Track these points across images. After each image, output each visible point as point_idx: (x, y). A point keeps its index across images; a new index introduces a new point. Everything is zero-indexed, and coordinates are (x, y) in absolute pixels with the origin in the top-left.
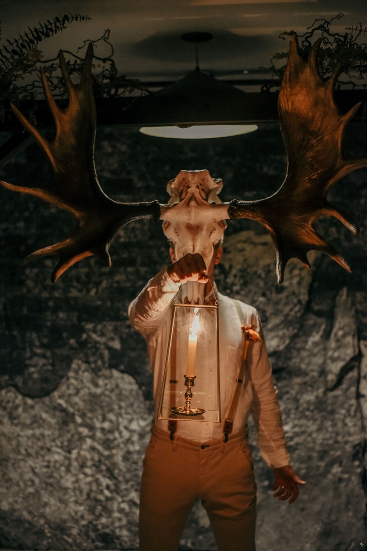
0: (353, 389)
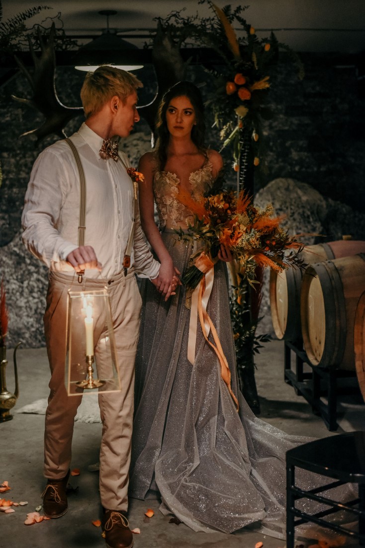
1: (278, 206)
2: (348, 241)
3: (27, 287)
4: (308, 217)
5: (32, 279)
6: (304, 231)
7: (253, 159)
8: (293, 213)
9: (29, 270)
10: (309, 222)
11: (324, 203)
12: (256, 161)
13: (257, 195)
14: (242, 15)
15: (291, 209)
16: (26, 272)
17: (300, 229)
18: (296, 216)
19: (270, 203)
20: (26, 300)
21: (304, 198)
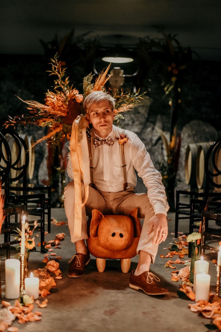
0: (160, 147)
1: (194, 133)
7: (178, 100)
12: (180, 101)
14: (176, 38)
21: (207, 130)
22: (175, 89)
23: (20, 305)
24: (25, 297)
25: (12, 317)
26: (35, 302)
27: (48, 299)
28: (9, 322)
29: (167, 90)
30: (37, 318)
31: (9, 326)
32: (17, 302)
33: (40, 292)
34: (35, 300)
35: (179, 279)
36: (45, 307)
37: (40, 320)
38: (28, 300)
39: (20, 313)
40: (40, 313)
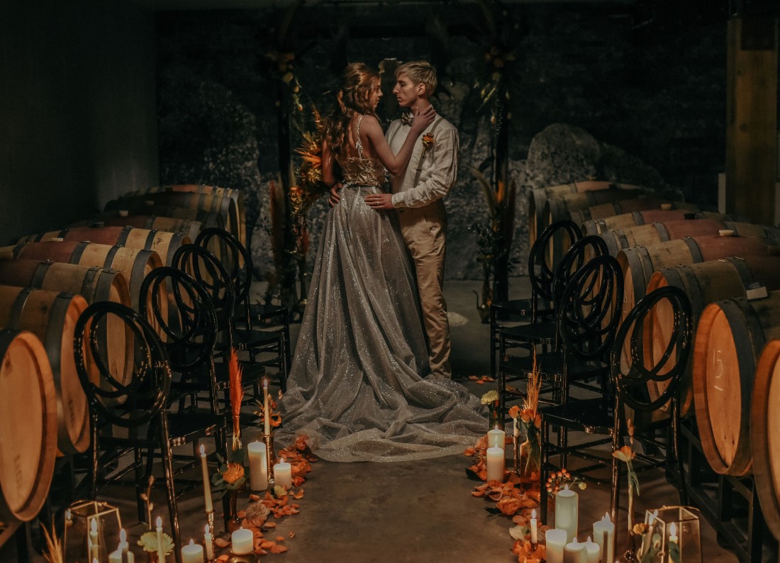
1: (553, 150)
2: (594, 182)
3: (316, 224)
4: (582, 160)
5: (321, 217)
6: (578, 174)
7: (507, 114)
8: (567, 157)
9: (318, 208)
10: (583, 166)
11: (597, 147)
12: (509, 116)
13: (534, 140)
15: (566, 153)
16: (315, 210)
17: (574, 172)
18: (570, 159)
19: (545, 147)
20: (314, 236)
21: (578, 142)
22: (500, 93)
23: (272, 497)
24: (276, 488)
25: (267, 511)
26: (288, 493)
27: (303, 489)
28: (264, 517)
29: (485, 96)
30: (294, 511)
31: (265, 522)
32: (268, 495)
33: (293, 480)
34: (288, 491)
35: (475, 452)
36: (301, 498)
37: (298, 513)
38: (280, 491)
39: (274, 507)
40: (297, 506)
